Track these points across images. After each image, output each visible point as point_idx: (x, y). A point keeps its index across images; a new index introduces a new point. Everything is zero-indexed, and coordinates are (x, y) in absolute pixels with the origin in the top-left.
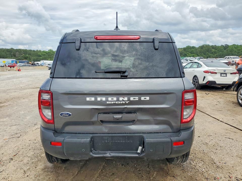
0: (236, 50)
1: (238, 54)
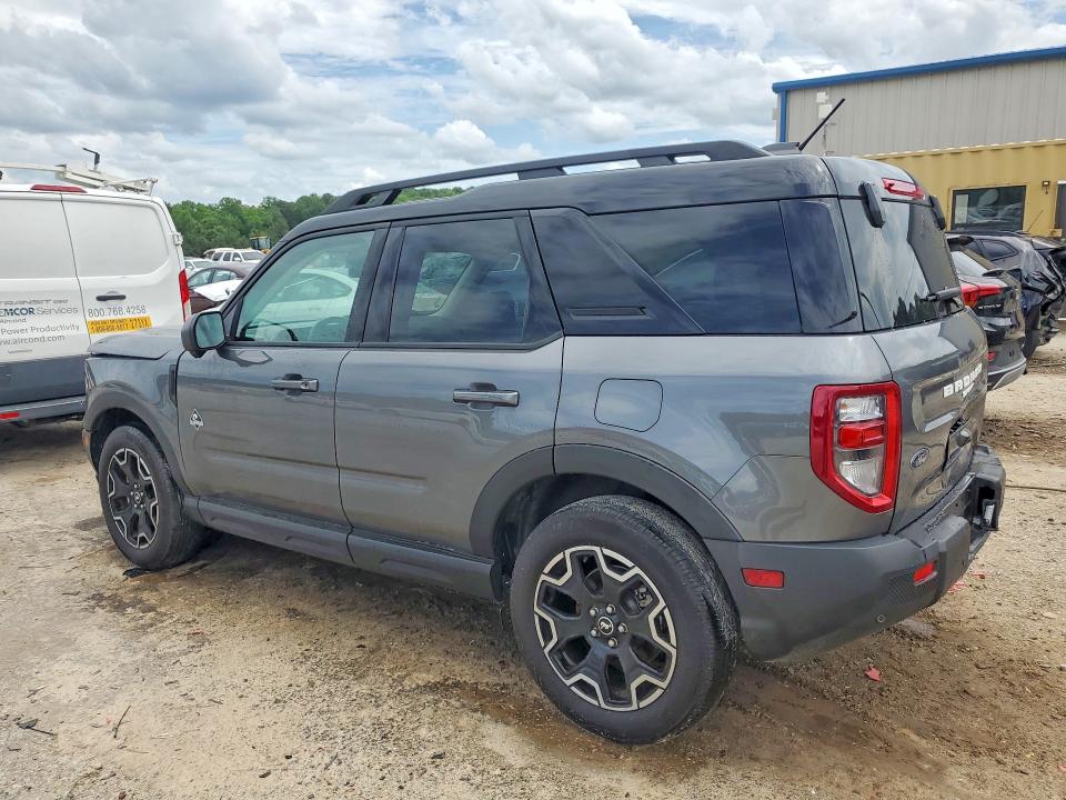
0: (200, 225)
1: (210, 239)
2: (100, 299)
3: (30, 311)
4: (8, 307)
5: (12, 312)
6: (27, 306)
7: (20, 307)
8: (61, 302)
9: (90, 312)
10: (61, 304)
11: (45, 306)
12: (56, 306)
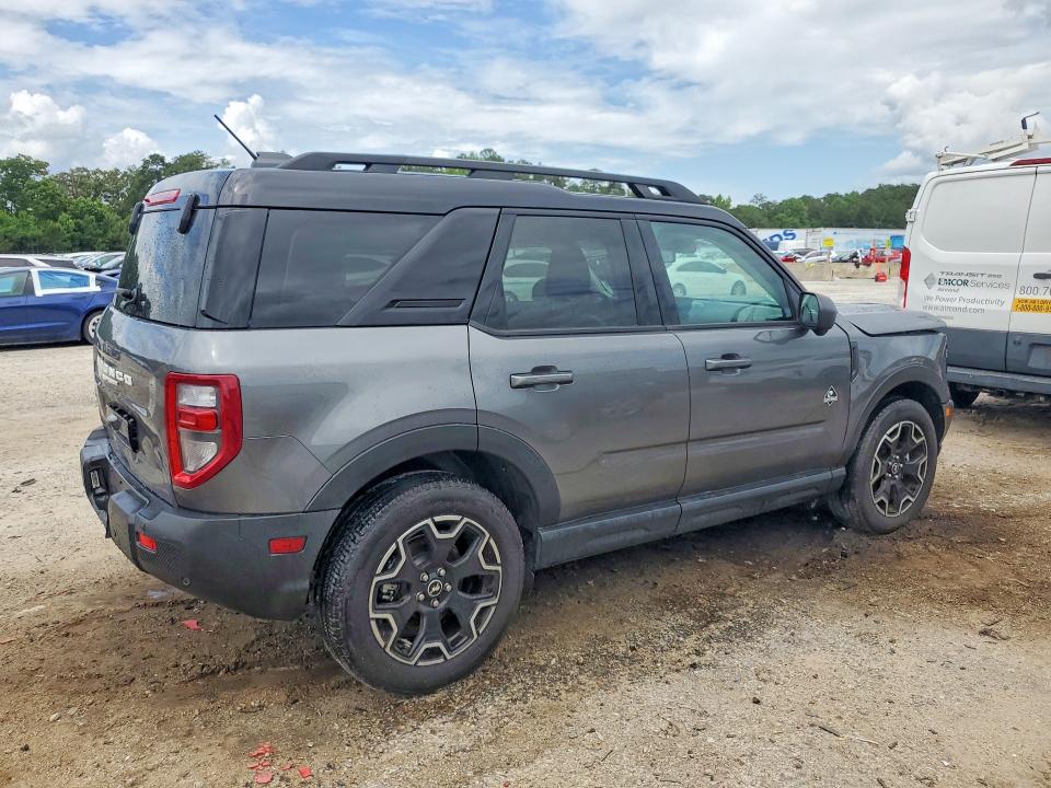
2: (1038, 276)
3: (965, 283)
4: (948, 277)
5: (950, 282)
6: (963, 278)
7: (957, 277)
8: (995, 276)
9: (1022, 289)
10: (994, 278)
11: (979, 279)
12: (989, 280)
